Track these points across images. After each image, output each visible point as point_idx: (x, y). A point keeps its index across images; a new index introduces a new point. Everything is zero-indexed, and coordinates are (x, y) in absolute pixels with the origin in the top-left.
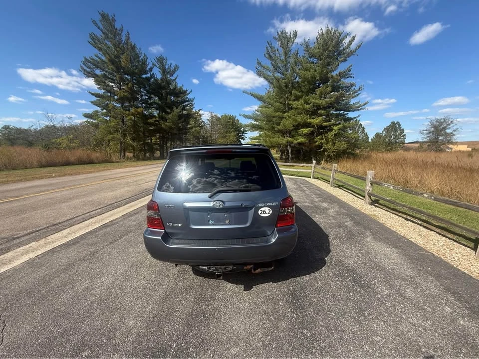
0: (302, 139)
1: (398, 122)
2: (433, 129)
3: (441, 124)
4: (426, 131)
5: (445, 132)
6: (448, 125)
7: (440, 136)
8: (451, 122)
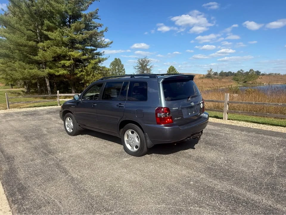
0: (62, 72)
1: (119, 59)
2: (140, 66)
3: (144, 62)
4: (137, 67)
5: (147, 68)
6: (147, 63)
7: (145, 70)
8: (149, 61)
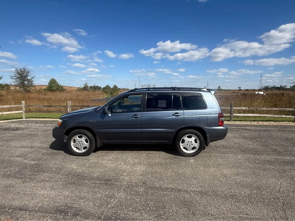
2: (19, 76)
3: (23, 72)
5: (27, 78)
6: (27, 74)
7: (25, 81)
8: (29, 71)
